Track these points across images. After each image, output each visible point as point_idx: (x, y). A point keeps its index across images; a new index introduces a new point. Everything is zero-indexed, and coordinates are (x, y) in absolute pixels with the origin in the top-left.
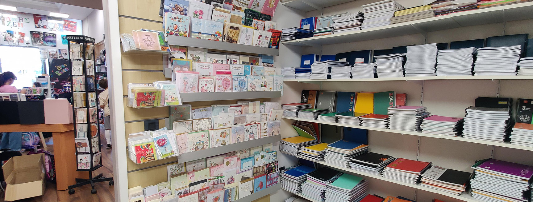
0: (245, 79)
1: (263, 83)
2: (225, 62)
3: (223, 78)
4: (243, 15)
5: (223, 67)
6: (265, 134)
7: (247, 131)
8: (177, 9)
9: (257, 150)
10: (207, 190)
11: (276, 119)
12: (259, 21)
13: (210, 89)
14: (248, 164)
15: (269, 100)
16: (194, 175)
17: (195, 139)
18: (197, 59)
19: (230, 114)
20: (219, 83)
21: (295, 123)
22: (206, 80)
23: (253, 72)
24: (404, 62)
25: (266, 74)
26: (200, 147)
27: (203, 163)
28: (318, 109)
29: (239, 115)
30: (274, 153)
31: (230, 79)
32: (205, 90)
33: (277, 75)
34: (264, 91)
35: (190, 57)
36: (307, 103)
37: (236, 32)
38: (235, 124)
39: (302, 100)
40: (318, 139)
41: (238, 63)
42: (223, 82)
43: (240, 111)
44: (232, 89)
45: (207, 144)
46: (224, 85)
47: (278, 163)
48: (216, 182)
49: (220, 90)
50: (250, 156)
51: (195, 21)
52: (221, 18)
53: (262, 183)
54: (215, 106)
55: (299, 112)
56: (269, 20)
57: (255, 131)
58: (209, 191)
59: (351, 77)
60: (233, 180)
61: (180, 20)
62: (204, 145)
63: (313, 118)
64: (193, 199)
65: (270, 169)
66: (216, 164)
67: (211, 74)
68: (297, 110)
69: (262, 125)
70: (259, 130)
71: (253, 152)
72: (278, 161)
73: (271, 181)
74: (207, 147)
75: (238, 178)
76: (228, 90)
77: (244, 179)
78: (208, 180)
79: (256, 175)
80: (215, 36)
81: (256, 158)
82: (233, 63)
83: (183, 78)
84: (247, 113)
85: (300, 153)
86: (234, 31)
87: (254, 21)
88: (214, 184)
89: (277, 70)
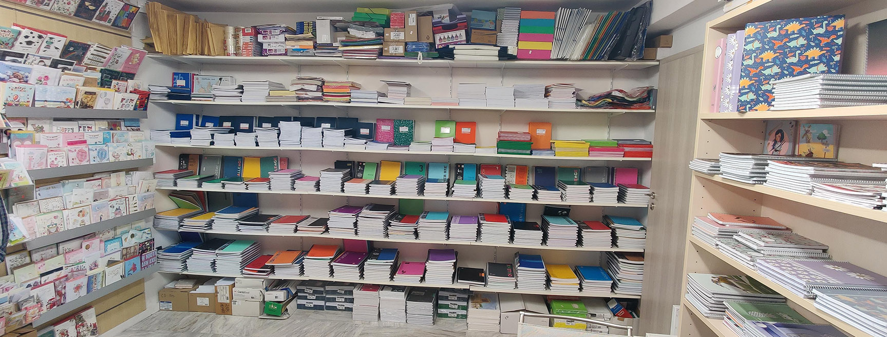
0: (106, 148)
1: (130, 151)
2: (76, 130)
3: (77, 150)
4: (98, 75)
5: (75, 137)
6: (135, 209)
7: (112, 207)
8: (16, 77)
9: (126, 229)
10: (64, 279)
11: (148, 191)
12: (120, 82)
13: (62, 162)
14: (115, 245)
15: (136, 169)
16: (44, 264)
17: (46, 221)
18: (41, 129)
19: (88, 190)
20: (73, 155)
21: (173, 193)
22: (56, 153)
23: (114, 139)
24: (279, 134)
25: (131, 140)
26: (53, 230)
27: (54, 250)
28: (202, 176)
29: (98, 190)
30: (148, 230)
31: (86, 150)
32: (55, 165)
33: (146, 140)
34: (131, 161)
35: (30, 128)
36: (187, 169)
37: (92, 97)
38: (94, 201)
39: (180, 166)
40: (205, 208)
41: (93, 129)
42: (78, 153)
43: (99, 185)
44: (89, 160)
45: (61, 226)
46: (80, 156)
47: (153, 241)
48: (75, 270)
49: (76, 163)
50: (115, 237)
51: (39, 88)
52: (71, 83)
53: (134, 265)
54: (67, 182)
55: (178, 181)
56: (132, 79)
57: (123, 208)
58: (67, 280)
59: (235, 144)
60: (96, 266)
61: (22, 90)
62: (57, 228)
63: (196, 186)
64: (48, 290)
65: (144, 248)
66: (71, 250)
67: (61, 146)
68: (176, 179)
69: (131, 199)
70: (127, 205)
71: (119, 231)
72: (153, 239)
73: (147, 262)
74: (61, 230)
75: (102, 263)
76: (85, 163)
77: (111, 263)
78: (64, 268)
79: (125, 257)
80: (65, 103)
81: (123, 238)
82: (87, 130)
83: (28, 154)
84: (108, 187)
85: (182, 226)
86: (90, 96)
87: (114, 82)
88: (72, 271)
89: (145, 133)
